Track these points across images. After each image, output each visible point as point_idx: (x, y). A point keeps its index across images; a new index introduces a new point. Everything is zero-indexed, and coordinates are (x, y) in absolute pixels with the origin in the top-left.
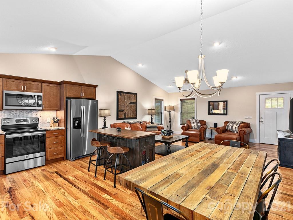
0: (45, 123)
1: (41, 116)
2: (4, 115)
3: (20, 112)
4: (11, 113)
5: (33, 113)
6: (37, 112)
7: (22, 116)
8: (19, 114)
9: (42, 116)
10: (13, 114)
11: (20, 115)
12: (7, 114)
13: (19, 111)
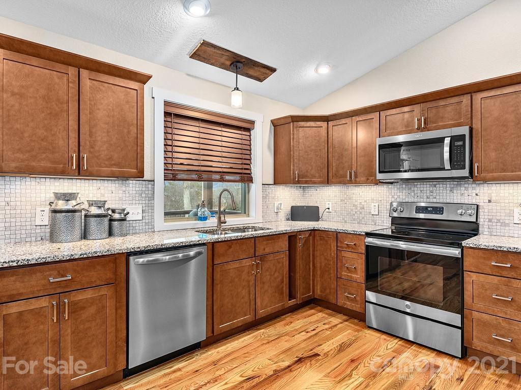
0: (505, 225)
1: (490, 201)
2: (398, 194)
3: (431, 189)
4: (413, 189)
5: (466, 189)
6: (478, 188)
7: (435, 198)
8: (428, 192)
9: (494, 199)
10: (416, 192)
11: (431, 194)
12: (404, 191)
13: (428, 186)
